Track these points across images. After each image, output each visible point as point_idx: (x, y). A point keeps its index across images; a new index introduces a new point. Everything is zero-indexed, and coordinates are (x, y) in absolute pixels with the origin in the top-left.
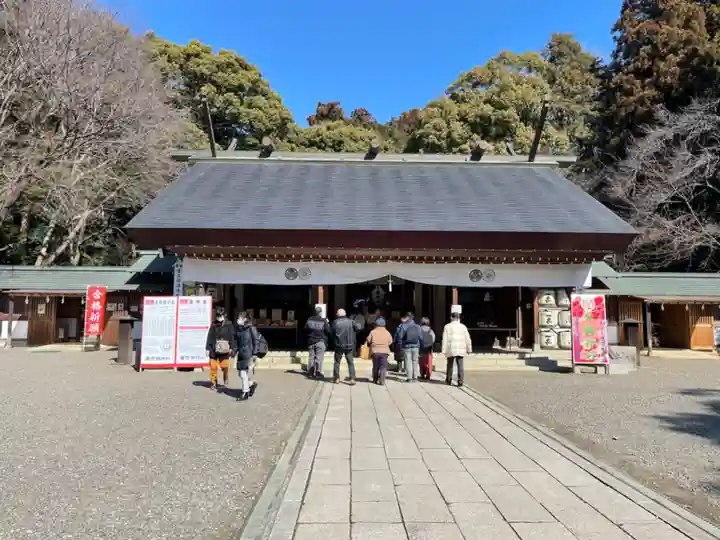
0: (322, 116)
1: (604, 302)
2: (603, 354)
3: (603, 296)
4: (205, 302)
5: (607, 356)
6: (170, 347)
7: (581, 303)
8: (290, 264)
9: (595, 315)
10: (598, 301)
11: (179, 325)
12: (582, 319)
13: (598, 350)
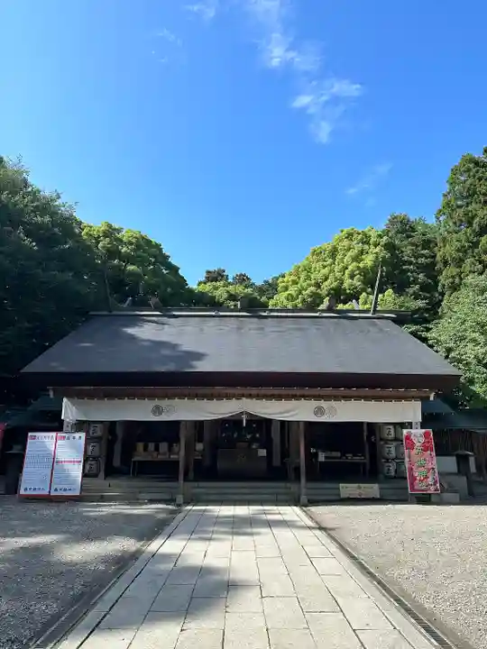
1: (432, 436)
2: (435, 483)
5: (438, 485)
7: (412, 437)
8: (157, 402)
9: (425, 449)
10: (426, 435)
13: (430, 481)
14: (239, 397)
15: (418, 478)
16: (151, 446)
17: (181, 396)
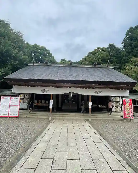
1: (132, 101)
2: (132, 116)
3: (132, 99)
4: (18, 98)
5: (133, 116)
6: (7, 111)
7: (126, 101)
8: (43, 88)
9: (130, 105)
10: (130, 100)
11: (10, 105)
12: (126, 106)
13: (131, 115)
14: (70, 87)
15: (127, 114)
16: (40, 101)
17: (51, 86)
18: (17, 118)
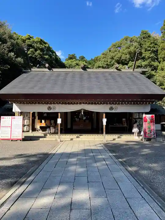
0: (71, 58)
5: (155, 135)
7: (146, 117)
8: (49, 105)
12: (147, 123)
13: (152, 133)
18: (21, 140)
